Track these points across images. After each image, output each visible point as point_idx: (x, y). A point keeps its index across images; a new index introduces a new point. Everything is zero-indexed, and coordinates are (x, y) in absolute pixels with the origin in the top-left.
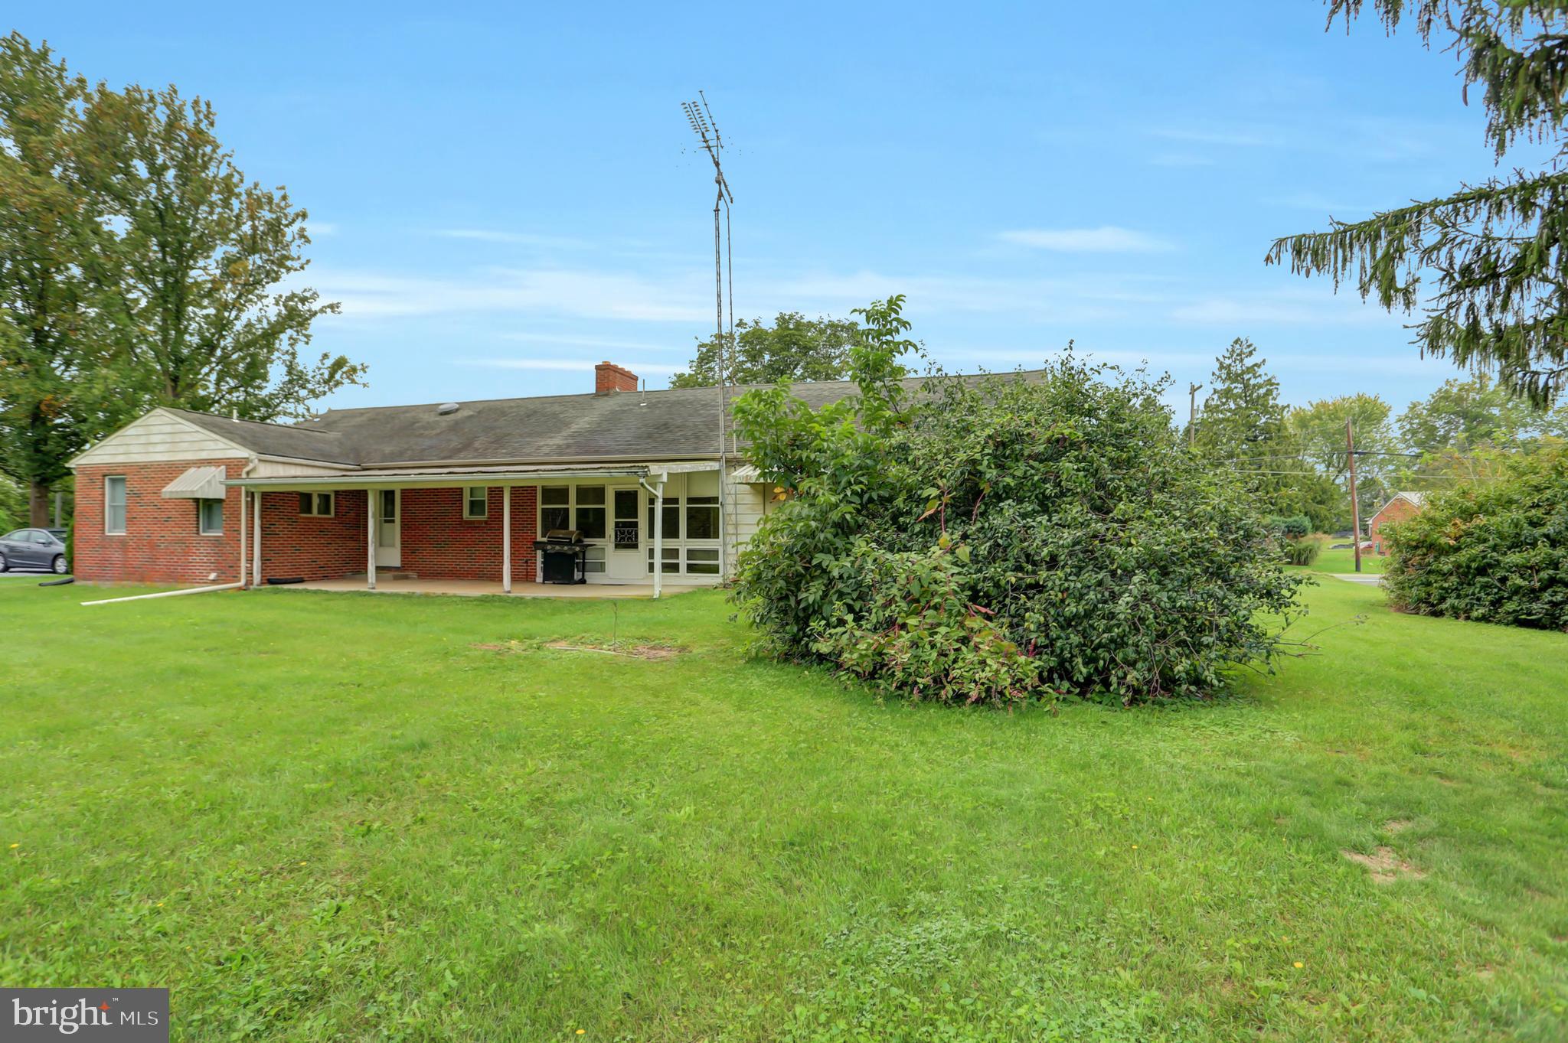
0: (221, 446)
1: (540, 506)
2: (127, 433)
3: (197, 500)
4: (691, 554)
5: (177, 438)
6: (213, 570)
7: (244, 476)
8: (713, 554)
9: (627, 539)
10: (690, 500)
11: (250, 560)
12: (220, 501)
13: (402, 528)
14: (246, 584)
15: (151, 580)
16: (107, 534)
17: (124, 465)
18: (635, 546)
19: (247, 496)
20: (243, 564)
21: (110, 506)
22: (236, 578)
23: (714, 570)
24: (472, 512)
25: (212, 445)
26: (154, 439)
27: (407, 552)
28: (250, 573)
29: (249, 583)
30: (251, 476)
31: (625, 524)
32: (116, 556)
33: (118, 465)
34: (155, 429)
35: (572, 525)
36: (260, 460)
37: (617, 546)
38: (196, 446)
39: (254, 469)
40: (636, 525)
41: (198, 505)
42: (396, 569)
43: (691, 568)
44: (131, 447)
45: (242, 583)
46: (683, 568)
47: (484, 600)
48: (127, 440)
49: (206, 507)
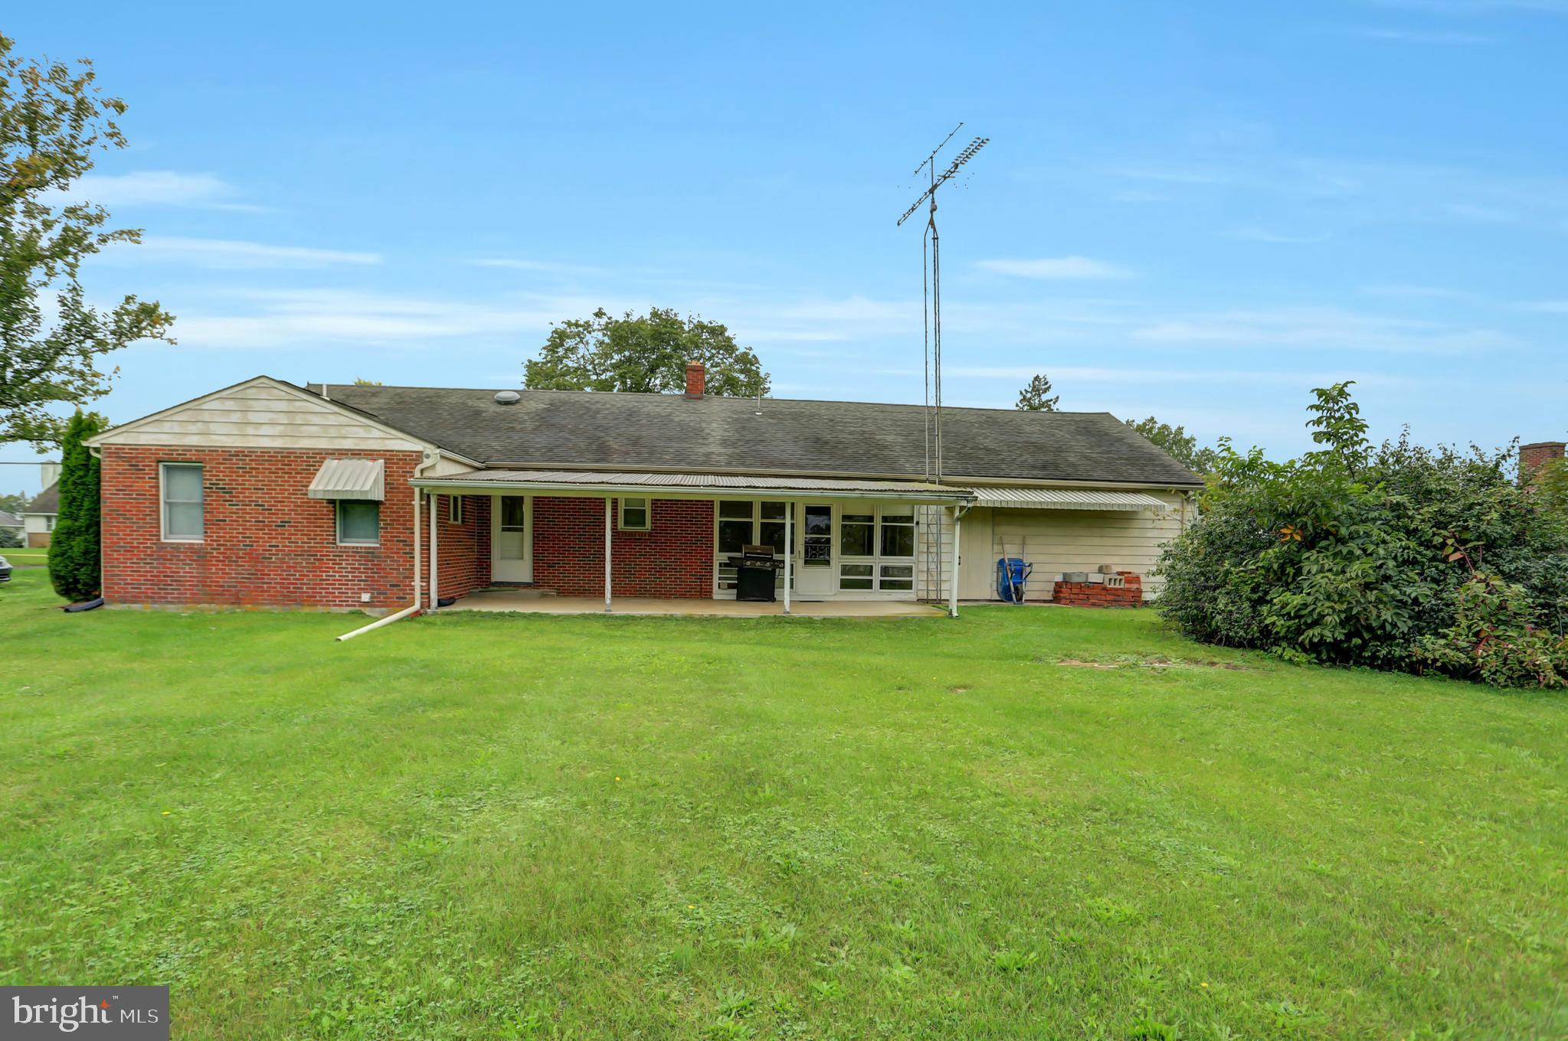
0: (376, 433)
1: (717, 519)
2: (205, 407)
3: (332, 502)
4: (885, 571)
5: (299, 420)
6: (365, 590)
7: (417, 474)
8: (909, 570)
9: (817, 553)
10: (885, 519)
11: (426, 577)
12: (376, 504)
13: (535, 538)
14: (422, 606)
15: (254, 602)
16: (163, 540)
17: (200, 450)
18: (827, 563)
19: (421, 499)
20: (417, 583)
21: (165, 503)
22: (404, 601)
23: (907, 586)
24: (626, 523)
25: (361, 433)
26: (253, 417)
27: (539, 565)
28: (426, 593)
29: (424, 605)
30: (426, 474)
31: (817, 541)
32: (187, 571)
33: (187, 449)
34: (256, 405)
35: (756, 540)
36: (442, 457)
37: (806, 562)
38: (333, 432)
39: (433, 467)
40: (828, 541)
41: (335, 507)
42: (527, 585)
43: (883, 585)
44: (212, 426)
45: (417, 606)
46: (876, 584)
47: (759, 622)
48: (207, 417)
49: (347, 508)
